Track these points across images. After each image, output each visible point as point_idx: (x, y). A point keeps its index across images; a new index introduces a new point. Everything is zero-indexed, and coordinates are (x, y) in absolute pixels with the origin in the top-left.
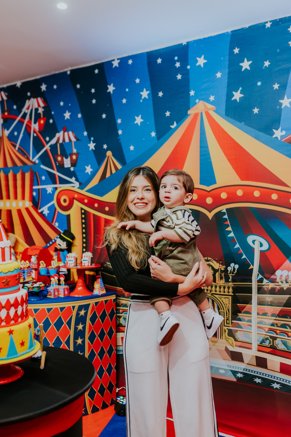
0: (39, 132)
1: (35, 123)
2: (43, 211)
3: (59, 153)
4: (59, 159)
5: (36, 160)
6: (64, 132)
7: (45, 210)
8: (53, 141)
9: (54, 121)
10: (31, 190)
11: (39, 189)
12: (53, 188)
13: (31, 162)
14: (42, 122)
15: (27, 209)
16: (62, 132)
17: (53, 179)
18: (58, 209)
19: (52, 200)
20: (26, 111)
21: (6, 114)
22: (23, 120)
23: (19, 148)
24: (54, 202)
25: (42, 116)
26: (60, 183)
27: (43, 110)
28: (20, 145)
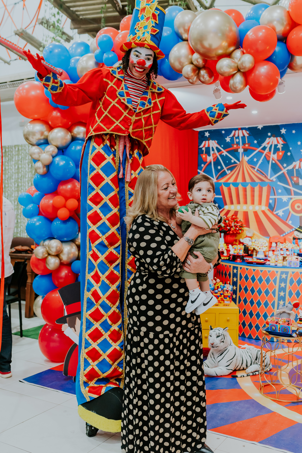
0: (278, 160)
1: (274, 153)
2: (278, 213)
3: (295, 175)
4: (295, 179)
5: (274, 178)
6: (300, 162)
7: (280, 213)
8: (290, 167)
9: (291, 154)
10: (268, 199)
11: (275, 199)
12: (288, 198)
13: (269, 180)
14: (281, 154)
15: (263, 212)
16: (299, 162)
17: (288, 192)
18: (292, 212)
19: (288, 205)
20: (266, 146)
21: (247, 145)
22: (262, 151)
23: (258, 170)
24: (289, 207)
25: (281, 150)
26: (295, 195)
27: (282, 146)
28: (259, 168)
